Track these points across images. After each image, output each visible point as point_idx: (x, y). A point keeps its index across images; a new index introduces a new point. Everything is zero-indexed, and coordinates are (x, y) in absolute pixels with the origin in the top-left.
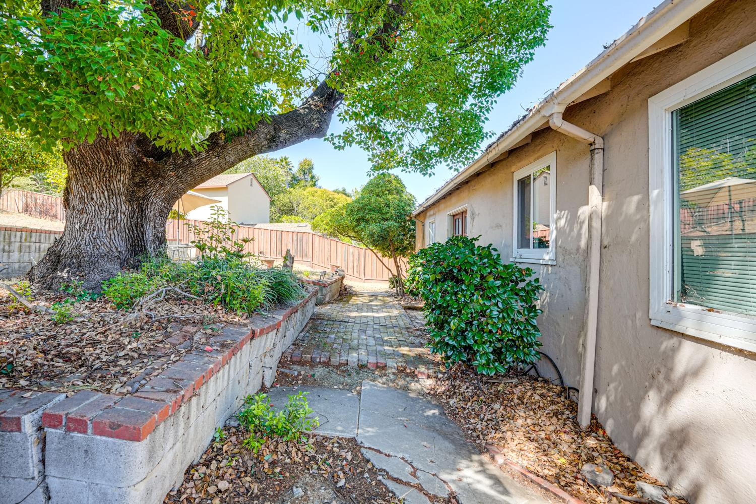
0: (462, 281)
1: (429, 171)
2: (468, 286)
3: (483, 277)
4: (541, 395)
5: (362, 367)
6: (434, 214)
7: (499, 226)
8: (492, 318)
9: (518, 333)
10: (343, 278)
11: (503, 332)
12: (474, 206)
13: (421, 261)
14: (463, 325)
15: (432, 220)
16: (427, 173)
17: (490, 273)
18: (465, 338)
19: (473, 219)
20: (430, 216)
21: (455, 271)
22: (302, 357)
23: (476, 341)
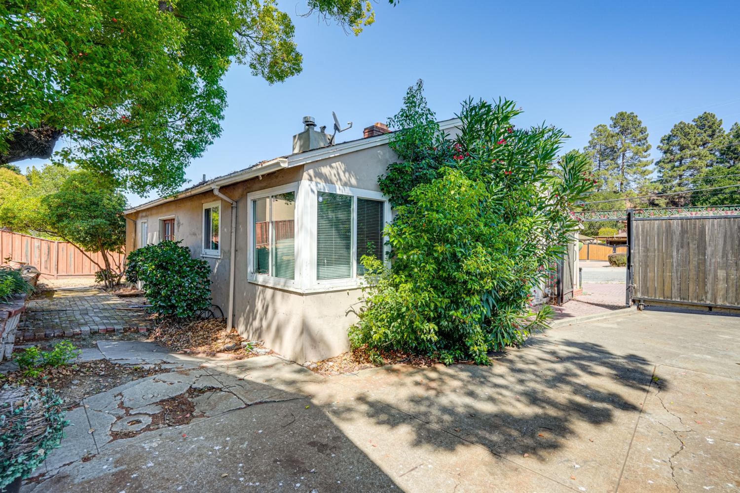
0: (168, 270)
1: (145, 194)
2: (172, 272)
3: (180, 267)
4: (212, 324)
5: (94, 333)
6: (146, 216)
7: (194, 234)
8: (185, 287)
9: (199, 294)
10: (38, 275)
11: (191, 294)
12: (179, 218)
13: (141, 258)
14: (169, 293)
15: (144, 220)
16: (143, 196)
17: (185, 264)
18: (170, 301)
19: (179, 227)
20: (142, 217)
21: (164, 264)
22: (35, 335)
23: (176, 301)
